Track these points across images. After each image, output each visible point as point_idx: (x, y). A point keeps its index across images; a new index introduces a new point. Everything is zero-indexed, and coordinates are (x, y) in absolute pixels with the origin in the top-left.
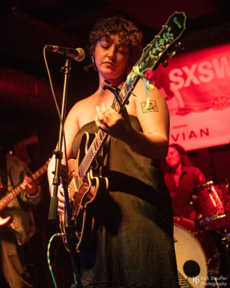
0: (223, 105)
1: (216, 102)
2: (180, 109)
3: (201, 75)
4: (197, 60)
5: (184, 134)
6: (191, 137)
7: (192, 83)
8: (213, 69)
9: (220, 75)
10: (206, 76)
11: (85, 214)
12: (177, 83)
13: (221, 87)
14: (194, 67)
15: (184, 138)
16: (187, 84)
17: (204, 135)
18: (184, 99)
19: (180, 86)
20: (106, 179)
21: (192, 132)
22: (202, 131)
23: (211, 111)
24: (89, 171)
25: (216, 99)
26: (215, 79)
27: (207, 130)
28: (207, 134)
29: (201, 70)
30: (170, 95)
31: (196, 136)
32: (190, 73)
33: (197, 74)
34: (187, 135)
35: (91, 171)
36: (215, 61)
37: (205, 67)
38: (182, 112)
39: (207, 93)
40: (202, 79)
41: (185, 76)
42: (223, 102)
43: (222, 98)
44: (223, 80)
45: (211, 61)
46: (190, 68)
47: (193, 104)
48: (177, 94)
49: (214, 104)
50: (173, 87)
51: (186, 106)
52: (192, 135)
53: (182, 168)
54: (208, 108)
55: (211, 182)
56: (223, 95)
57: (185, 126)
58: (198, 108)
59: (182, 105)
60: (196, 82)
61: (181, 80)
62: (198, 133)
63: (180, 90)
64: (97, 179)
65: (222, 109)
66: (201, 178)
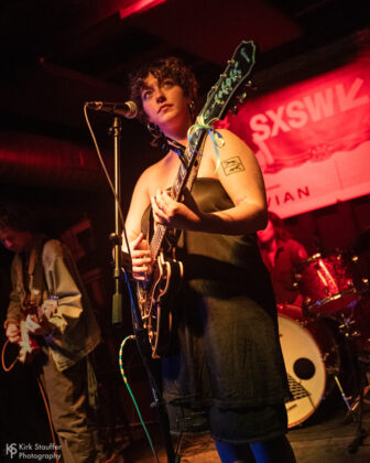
0: (323, 154)
1: (314, 152)
2: (268, 166)
3: (291, 119)
4: (284, 100)
5: (277, 198)
6: (286, 200)
7: (280, 131)
8: (306, 110)
9: (316, 117)
10: (298, 120)
11: (159, 309)
12: (261, 133)
13: (318, 132)
14: (281, 110)
15: (278, 203)
16: (275, 133)
17: (303, 195)
18: (273, 153)
19: (266, 136)
20: (181, 264)
21: (288, 194)
22: (299, 191)
23: (308, 164)
24: (159, 255)
25: (313, 148)
26: (310, 122)
27: (307, 188)
28: (307, 194)
29: (290, 113)
30: (255, 148)
31: (292, 198)
32: (276, 117)
33: (285, 118)
34: (282, 199)
35: (162, 255)
36: (307, 100)
37: (295, 109)
38: (273, 169)
39: (300, 142)
40: (294, 124)
41: (270, 123)
42: (322, 150)
43: (321, 145)
44: (320, 122)
45: (302, 100)
46: (276, 111)
47: (285, 158)
48: (263, 147)
49: (311, 155)
50: (257, 139)
51: (276, 160)
52: (288, 197)
53: (277, 244)
54: (304, 161)
55: (318, 255)
56: (322, 142)
57: (277, 186)
58: (291, 163)
59: (271, 160)
60: (286, 129)
61: (266, 128)
62: (294, 193)
63: (266, 142)
64: (168, 264)
65: (322, 160)
66: (301, 253)
